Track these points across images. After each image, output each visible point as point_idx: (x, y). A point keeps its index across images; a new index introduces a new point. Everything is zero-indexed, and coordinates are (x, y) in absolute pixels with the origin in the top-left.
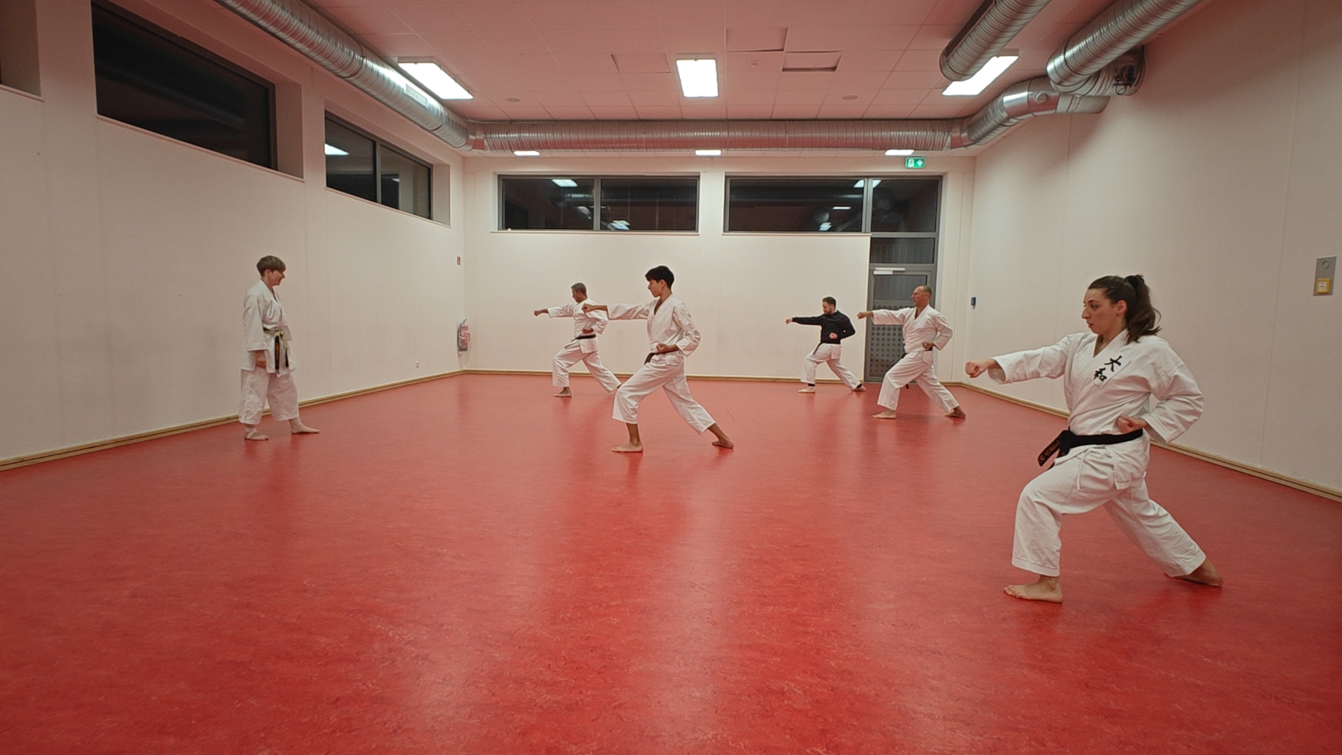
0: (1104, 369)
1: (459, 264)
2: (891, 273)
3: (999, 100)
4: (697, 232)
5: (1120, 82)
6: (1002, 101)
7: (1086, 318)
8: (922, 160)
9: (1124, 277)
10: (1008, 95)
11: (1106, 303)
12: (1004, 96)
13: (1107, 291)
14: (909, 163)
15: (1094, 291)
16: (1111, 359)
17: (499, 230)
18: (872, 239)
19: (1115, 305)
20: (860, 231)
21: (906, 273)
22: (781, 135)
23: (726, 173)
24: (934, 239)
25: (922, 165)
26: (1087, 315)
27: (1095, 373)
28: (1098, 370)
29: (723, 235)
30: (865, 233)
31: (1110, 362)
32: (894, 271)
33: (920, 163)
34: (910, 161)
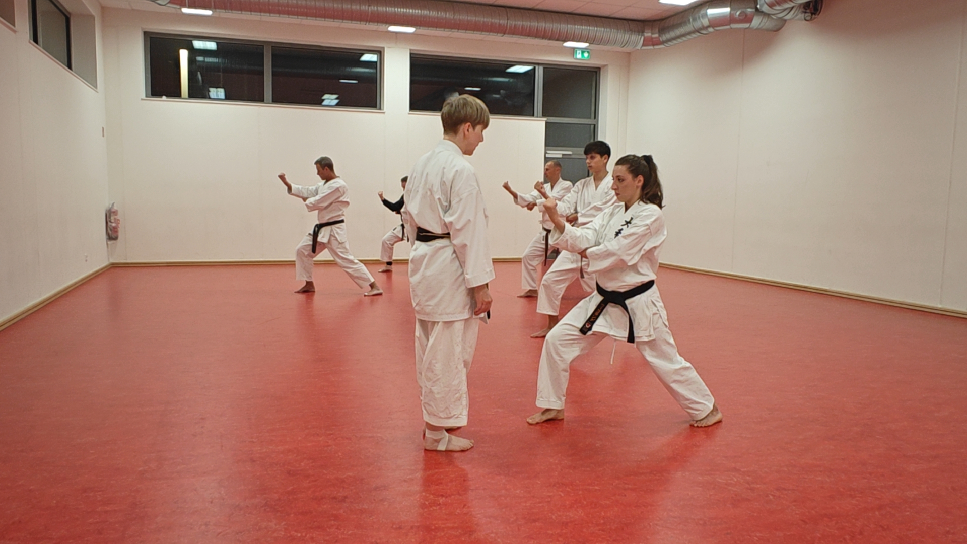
0: (622, 229)
1: (103, 136)
2: (560, 156)
3: (702, 12)
4: (383, 110)
5: (808, 11)
6: (706, 13)
7: (615, 190)
8: (588, 52)
9: (640, 155)
10: (711, 8)
11: (629, 177)
12: (708, 9)
13: (629, 168)
14: (578, 54)
15: (620, 167)
16: (626, 221)
17: (146, 96)
18: (547, 123)
19: (635, 179)
20: (533, 115)
21: (573, 156)
22: (503, 22)
23: (411, 50)
24: (595, 125)
25: (588, 56)
26: (616, 187)
27: (615, 233)
28: (618, 231)
29: (409, 114)
30: (537, 117)
31: (625, 223)
32: (563, 155)
33: (586, 55)
34: (578, 52)
